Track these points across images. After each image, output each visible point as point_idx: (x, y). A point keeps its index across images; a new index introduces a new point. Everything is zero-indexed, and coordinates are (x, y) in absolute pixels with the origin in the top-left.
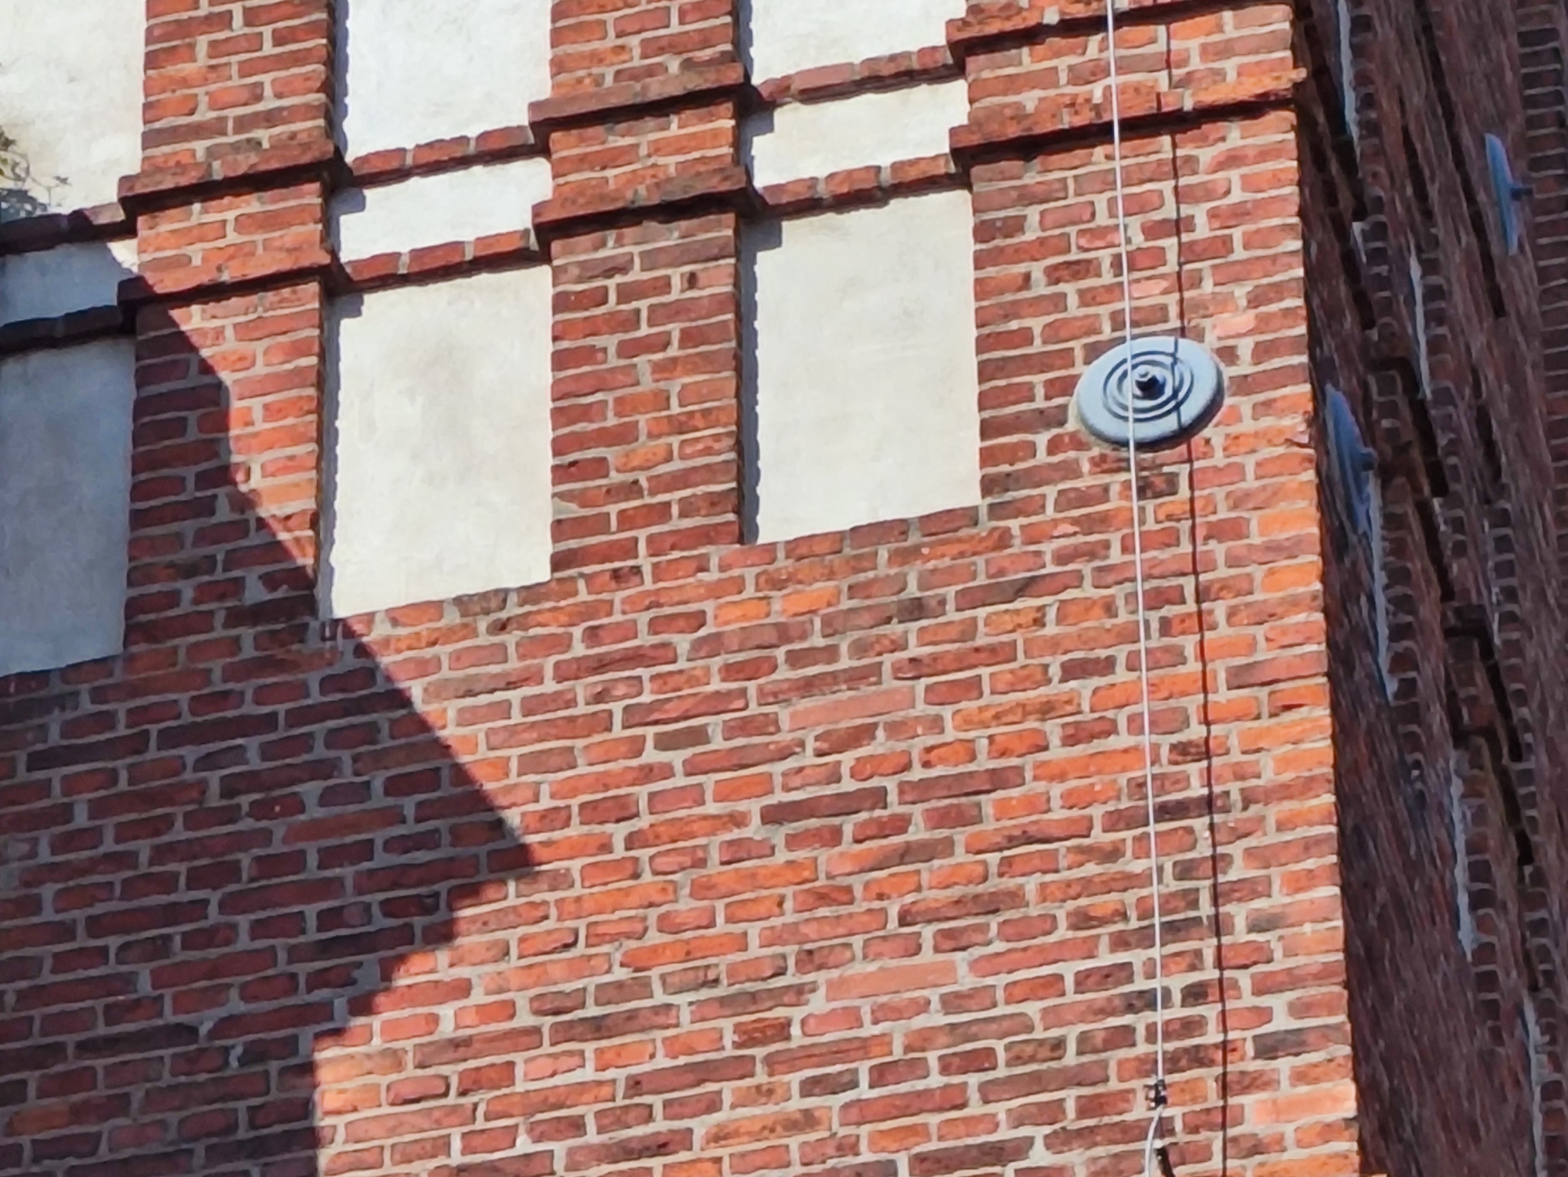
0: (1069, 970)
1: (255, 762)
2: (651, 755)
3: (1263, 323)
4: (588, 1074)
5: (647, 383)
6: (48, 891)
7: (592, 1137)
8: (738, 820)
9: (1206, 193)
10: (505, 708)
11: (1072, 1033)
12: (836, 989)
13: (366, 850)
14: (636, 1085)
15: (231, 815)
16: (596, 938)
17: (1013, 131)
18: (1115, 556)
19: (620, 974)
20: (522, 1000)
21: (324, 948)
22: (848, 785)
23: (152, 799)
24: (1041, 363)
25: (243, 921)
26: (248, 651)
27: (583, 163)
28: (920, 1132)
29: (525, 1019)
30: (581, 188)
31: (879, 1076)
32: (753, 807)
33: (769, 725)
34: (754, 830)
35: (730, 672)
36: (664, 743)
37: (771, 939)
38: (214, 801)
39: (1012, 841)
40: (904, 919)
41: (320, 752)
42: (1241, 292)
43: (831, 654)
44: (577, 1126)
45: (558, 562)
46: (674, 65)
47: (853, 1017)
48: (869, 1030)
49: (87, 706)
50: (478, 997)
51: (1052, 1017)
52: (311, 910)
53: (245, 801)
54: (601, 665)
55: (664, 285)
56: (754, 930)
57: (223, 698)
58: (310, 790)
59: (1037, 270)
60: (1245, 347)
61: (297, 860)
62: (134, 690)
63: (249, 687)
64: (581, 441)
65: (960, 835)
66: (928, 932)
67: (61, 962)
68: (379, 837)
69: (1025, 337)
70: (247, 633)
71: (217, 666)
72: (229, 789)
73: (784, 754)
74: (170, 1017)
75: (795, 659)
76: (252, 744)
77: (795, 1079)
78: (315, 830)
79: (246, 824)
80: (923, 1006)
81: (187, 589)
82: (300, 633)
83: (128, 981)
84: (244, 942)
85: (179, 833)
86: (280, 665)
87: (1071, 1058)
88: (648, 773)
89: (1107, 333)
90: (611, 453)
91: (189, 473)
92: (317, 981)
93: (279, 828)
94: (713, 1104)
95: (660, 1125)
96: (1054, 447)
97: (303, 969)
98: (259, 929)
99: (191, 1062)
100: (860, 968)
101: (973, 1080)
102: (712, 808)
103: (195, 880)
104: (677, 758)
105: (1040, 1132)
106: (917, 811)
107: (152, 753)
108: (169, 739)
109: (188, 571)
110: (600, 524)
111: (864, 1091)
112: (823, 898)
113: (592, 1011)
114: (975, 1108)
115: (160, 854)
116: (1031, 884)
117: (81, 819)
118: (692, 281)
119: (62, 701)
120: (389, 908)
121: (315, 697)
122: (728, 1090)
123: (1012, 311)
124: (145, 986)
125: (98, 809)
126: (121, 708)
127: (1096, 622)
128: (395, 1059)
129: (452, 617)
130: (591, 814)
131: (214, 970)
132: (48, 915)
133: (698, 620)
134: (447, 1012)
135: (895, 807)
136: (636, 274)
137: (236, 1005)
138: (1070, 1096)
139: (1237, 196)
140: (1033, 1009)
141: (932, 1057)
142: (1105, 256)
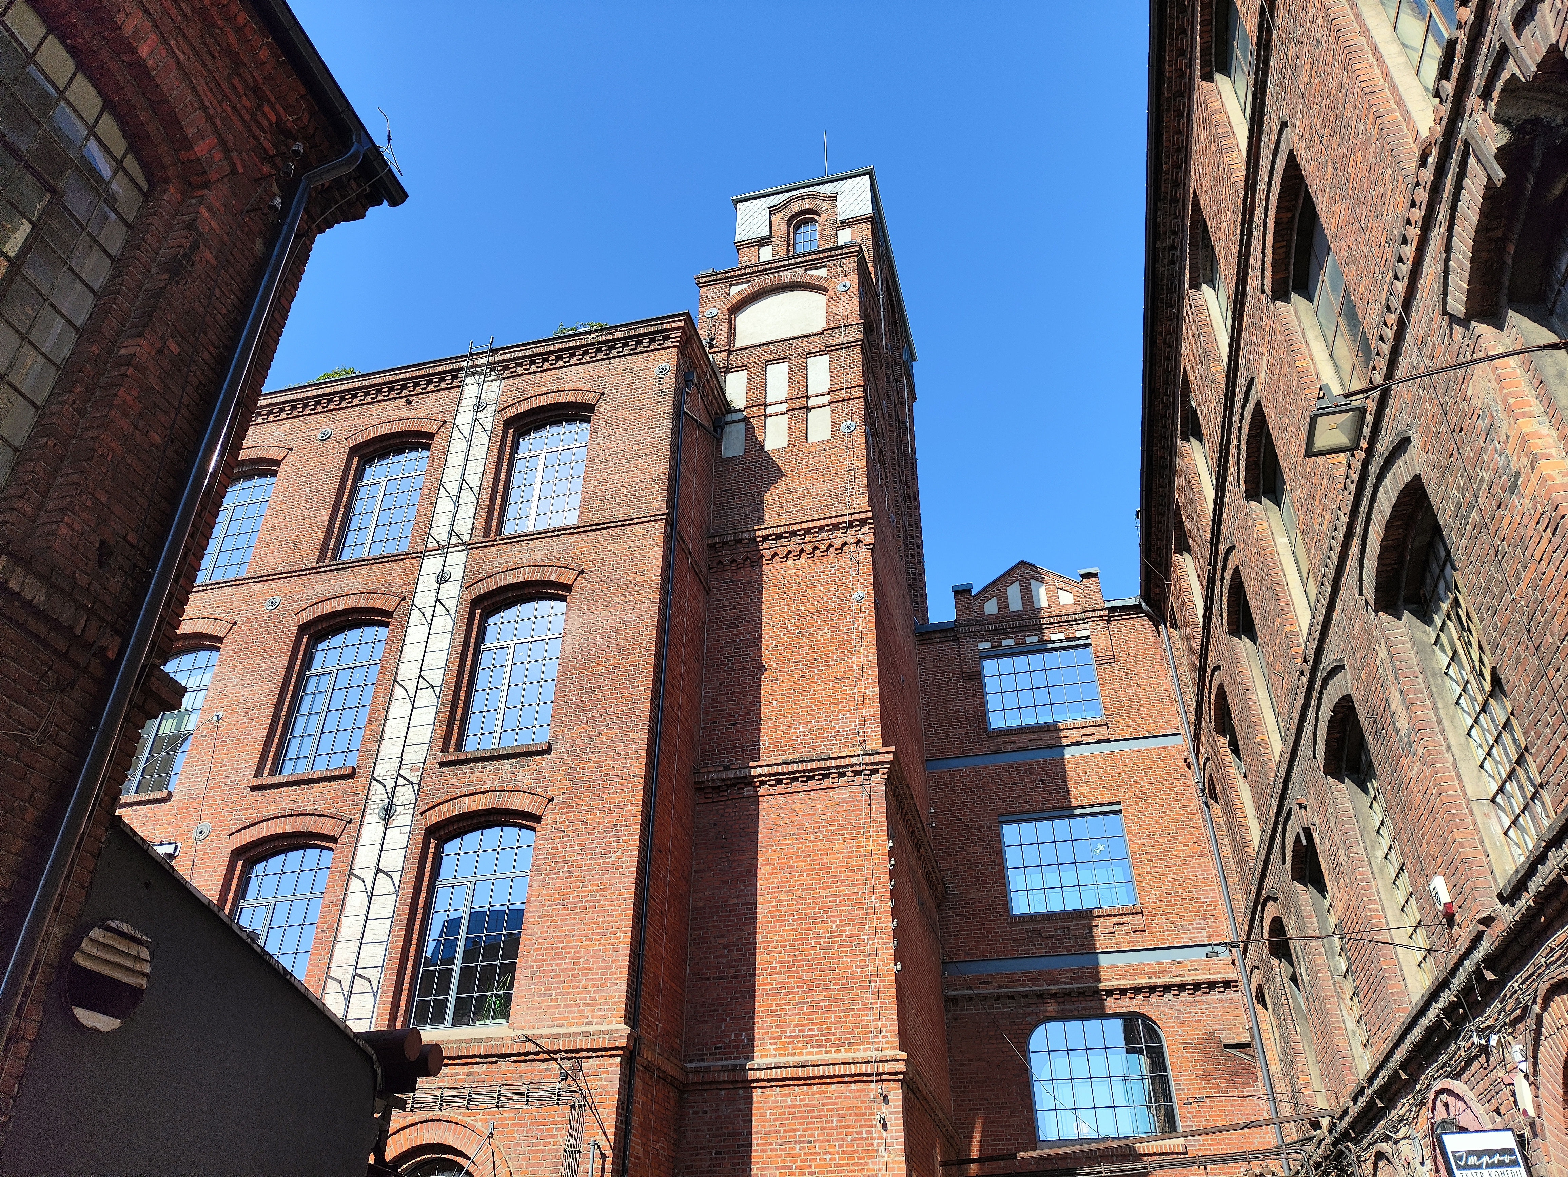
1: (758, 465)
4: (791, 497)
6: (737, 478)
12: (816, 488)
13: (768, 474)
15: (755, 471)
16: (792, 483)
20: (785, 489)
21: (765, 484)
23: (747, 469)
25: (757, 481)
26: (757, 454)
28: (824, 503)
29: (785, 491)
31: (821, 497)
37: (810, 483)
41: (764, 464)
44: (790, 502)
45: (790, 444)
48: (819, 492)
49: (741, 460)
50: (780, 489)
51: (838, 491)
52: (763, 480)
53: (757, 469)
57: (754, 459)
58: (763, 468)
61: (761, 476)
62: (745, 458)
63: (757, 458)
67: (739, 486)
68: (770, 473)
71: (754, 456)
72: (755, 468)
74: (749, 491)
76: (757, 463)
77: (812, 497)
78: (763, 472)
79: (757, 472)
80: (825, 490)
83: (745, 488)
84: (756, 484)
85: (750, 473)
86: (760, 455)
87: (840, 495)
93: (760, 472)
97: (763, 486)
99: (752, 496)
100: (818, 486)
101: (830, 498)
103: (752, 477)
105: (836, 503)
107: (747, 465)
108: (749, 463)
111: (819, 499)
112: (815, 479)
114: (830, 500)
115: (748, 475)
117: (740, 471)
119: (739, 459)
120: (771, 480)
121: (764, 459)
124: (747, 488)
125: (742, 470)
126: (744, 460)
128: (772, 495)
130: (792, 471)
131: (754, 486)
132: (737, 481)
133: (803, 451)
134: (777, 491)
137: (756, 490)
138: (839, 499)
141: (826, 495)
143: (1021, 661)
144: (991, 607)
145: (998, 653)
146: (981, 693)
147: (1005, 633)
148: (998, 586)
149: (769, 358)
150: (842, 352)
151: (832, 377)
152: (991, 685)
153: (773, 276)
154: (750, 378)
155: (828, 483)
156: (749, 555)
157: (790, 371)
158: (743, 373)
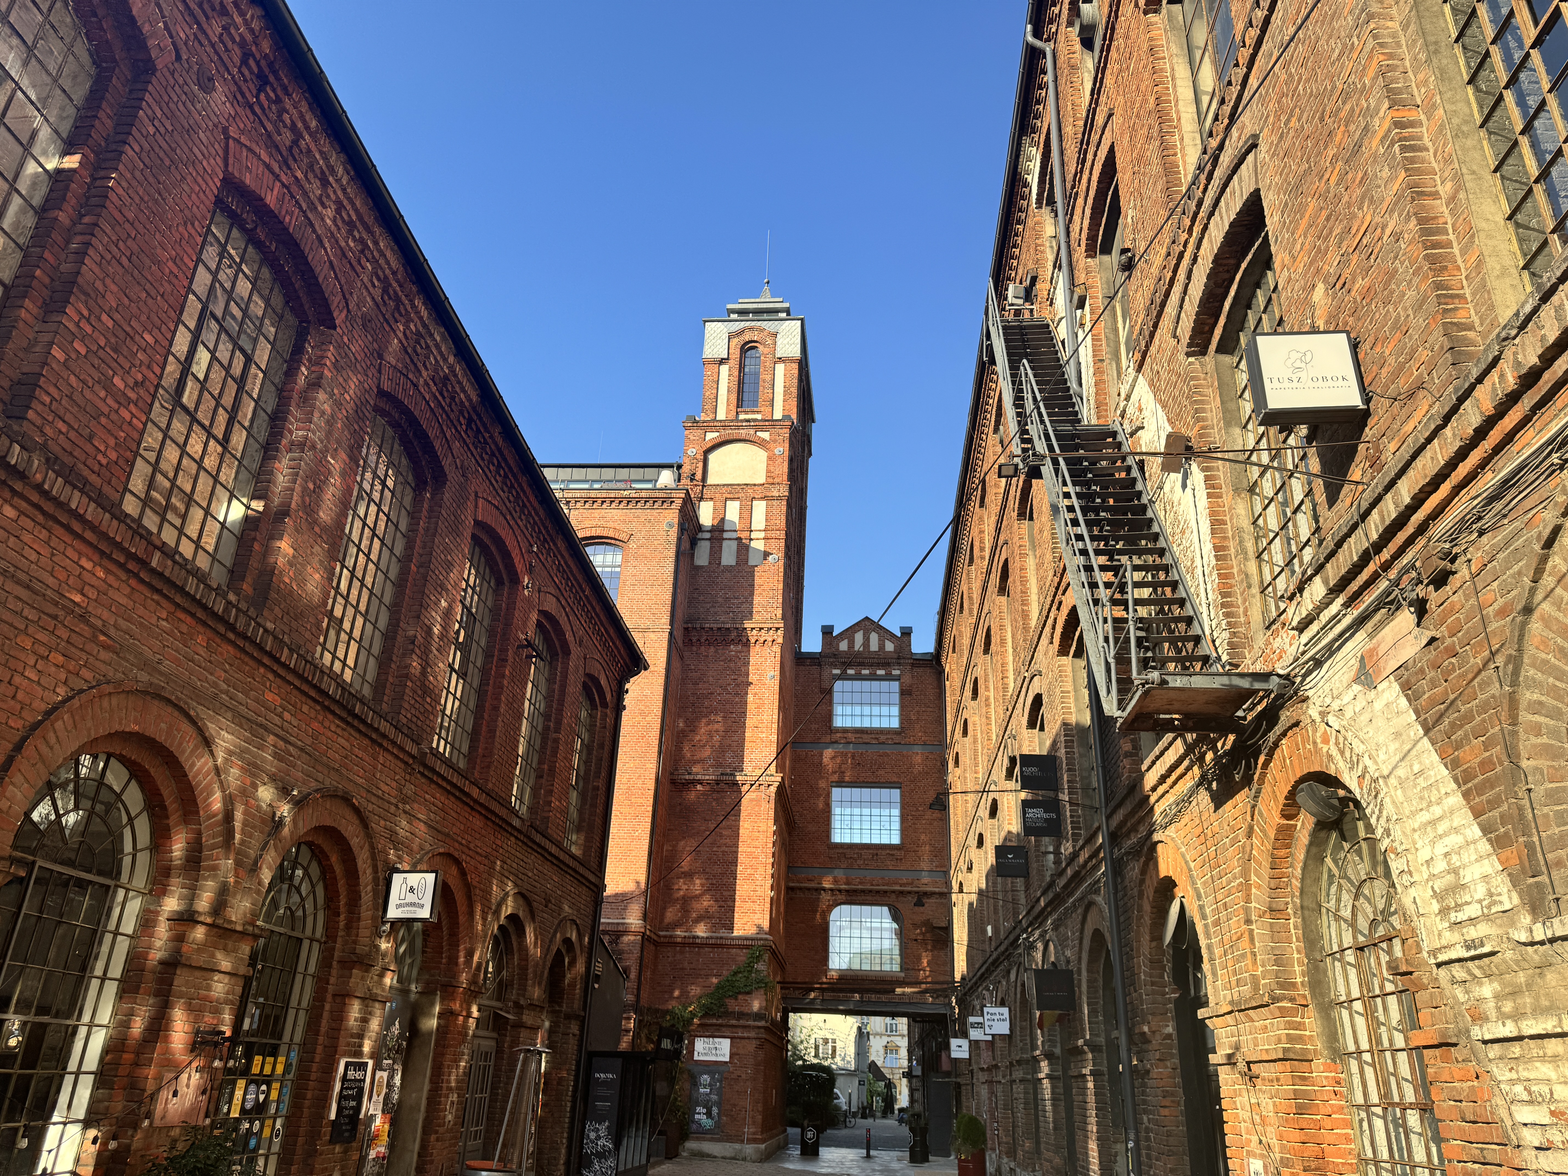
3: (781, 555)
4: (736, 601)
5: (743, 552)
6: (703, 581)
10: (732, 574)
12: (751, 598)
14: (739, 603)
16: (737, 591)
18: (771, 570)
19: (738, 595)
22: (753, 584)
23: (710, 576)
24: (767, 555)
25: (715, 586)
27: (740, 534)
28: (755, 609)
29: (732, 597)
31: (754, 605)
33: (748, 578)
34: (747, 586)
35: (746, 574)
38: (714, 577)
39: (763, 590)
41: (721, 575)
44: (735, 605)
45: (736, 564)
47: (752, 601)
50: (729, 595)
52: (719, 586)
54: (739, 572)
55: (745, 544)
56: (747, 593)
59: (768, 548)
61: (718, 582)
63: (716, 569)
65: (760, 589)
66: (757, 595)
67: (704, 587)
68: (724, 582)
70: (716, 565)
71: (714, 567)
73: (749, 581)
74: (710, 592)
75: (750, 574)
76: (716, 573)
77: (748, 604)
80: (756, 601)
82: (719, 566)
83: (708, 589)
87: (765, 606)
88: (741, 580)
89: (771, 554)
90: (740, 556)
91: (714, 552)
92: (720, 591)
93: (718, 579)
94: (743, 605)
95: (740, 606)
96: (768, 562)
99: (712, 595)
102: (744, 584)
103: (712, 583)
105: (763, 611)
106: (757, 587)
108: (711, 572)
109: (713, 560)
110: (739, 562)
112: (751, 592)
113: (736, 597)
114: (759, 608)
115: (710, 580)
116: (764, 593)
119: (705, 568)
120: (724, 587)
121: (721, 571)
123: (766, 551)
125: (706, 577)
126: (708, 569)
127: (769, 575)
128: (724, 598)
129: (729, 567)
130: (737, 583)
131: (713, 590)
132: (703, 584)
133: (745, 570)
138: (765, 609)
140: (763, 602)
141: (757, 604)
142: (772, 548)
143: (857, 684)
144: (843, 646)
145: (843, 677)
146: (830, 703)
147: (850, 665)
148: (849, 633)
149: (728, 496)
150: (775, 503)
151: (767, 519)
152: (837, 697)
153: (734, 431)
154: (715, 508)
156: (708, 638)
157: (742, 508)
158: (711, 503)
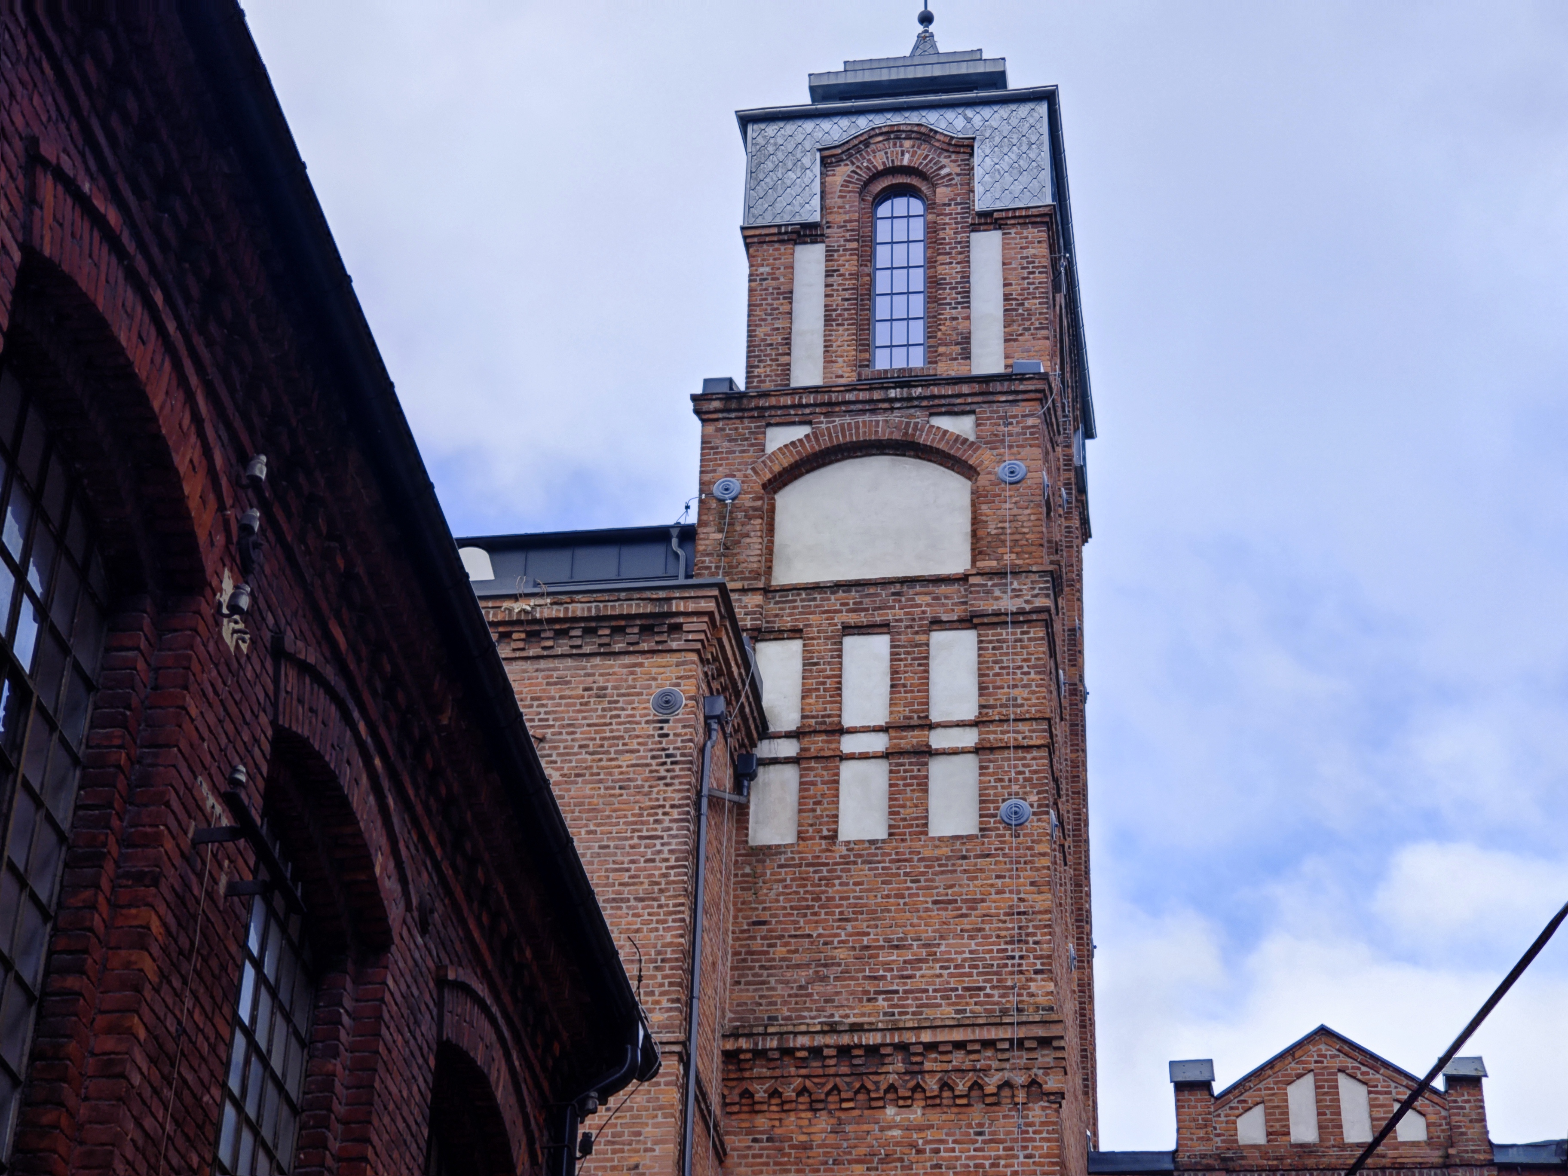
0: (995, 948)
1: (825, 874)
2: (909, 884)
3: (1040, 799)
4: (894, 958)
5: (909, 795)
6: (781, 898)
7: (895, 973)
8: (927, 902)
9: (1028, 766)
10: (877, 869)
11: (995, 963)
12: (947, 945)
13: (848, 898)
14: (905, 962)
15: (820, 886)
16: (897, 925)
17: (988, 745)
18: (1007, 851)
19: (901, 935)
20: (881, 938)
21: (840, 920)
22: (950, 897)
23: (804, 879)
24: (993, 802)
25: (823, 911)
26: (824, 847)
27: (896, 738)
28: (964, 981)
29: (881, 943)
30: (895, 744)
31: (956, 967)
32: (929, 900)
33: (932, 880)
34: (930, 905)
35: (926, 867)
36: (912, 881)
37: (934, 931)
38: (816, 881)
39: (985, 916)
40: (962, 930)
41: (839, 873)
42: (1035, 791)
43: (946, 865)
44: (892, 970)
45: (890, 834)
46: (915, 716)
47: (949, 953)
48: (953, 956)
49: (790, 855)
50: (872, 936)
51: (992, 959)
52: (837, 910)
53: (823, 882)
54: (899, 861)
55: (912, 771)
56: (930, 929)
57: (818, 857)
58: (837, 882)
59: (992, 779)
60: (1035, 805)
61: (833, 899)
62: (800, 853)
63: (824, 855)
64: (894, 806)
65: (973, 913)
66: (966, 935)
67: (785, 915)
68: (852, 895)
69: (989, 795)
70: (823, 842)
71: (817, 849)
72: (820, 880)
73: (937, 888)
74: (807, 932)
75: (940, 866)
76: (824, 869)
77: (938, 965)
78: (838, 892)
79: (823, 888)
80: (964, 952)
81: (811, 829)
82: (834, 843)
83: (798, 922)
84: (823, 916)
85: (809, 888)
86: (830, 851)
87: (995, 969)
88: (909, 888)
89: (1006, 796)
90: (901, 810)
91: (811, 801)
92: (839, 927)
93: (830, 890)
94: (920, 969)
95: (909, 972)
96: (995, 822)
97: (836, 924)
98: (826, 914)
99: (812, 943)
100: (951, 941)
101: (975, 971)
102: (921, 899)
103: (813, 900)
104: (914, 885)
105: (988, 985)
106: (964, 906)
107: (803, 868)
108: (808, 865)
109: (811, 825)
110: (899, 827)
111: (952, 970)
112: (945, 923)
113: (896, 943)
114: (975, 978)
115: (806, 892)
116: (987, 927)
117: (788, 882)
118: (919, 770)
119: (785, 853)
120: (854, 913)
121: (838, 860)
122: (924, 966)
123: (986, 788)
124: (802, 924)
125: (792, 880)
126: (796, 856)
127: (1003, 866)
128: (854, 948)
129: (867, 845)
130: (897, 896)
131: (817, 922)
132: (781, 904)
133: (919, 853)
134: (865, 939)
135: (959, 904)
136: (907, 767)
137: (821, 931)
138: (995, 978)
139: (1035, 767)
140: (987, 956)
141: (967, 964)
142: (1006, 778)
144: (1251, 1128)
149: (852, 619)
150: (1007, 633)
151: (982, 689)
153: (860, 419)
154: (808, 664)
155: (971, 938)
156: (808, 1083)
157: (894, 657)
158: (796, 646)
